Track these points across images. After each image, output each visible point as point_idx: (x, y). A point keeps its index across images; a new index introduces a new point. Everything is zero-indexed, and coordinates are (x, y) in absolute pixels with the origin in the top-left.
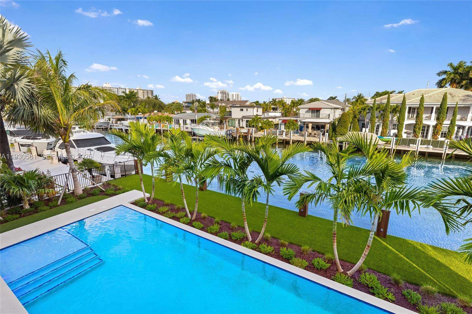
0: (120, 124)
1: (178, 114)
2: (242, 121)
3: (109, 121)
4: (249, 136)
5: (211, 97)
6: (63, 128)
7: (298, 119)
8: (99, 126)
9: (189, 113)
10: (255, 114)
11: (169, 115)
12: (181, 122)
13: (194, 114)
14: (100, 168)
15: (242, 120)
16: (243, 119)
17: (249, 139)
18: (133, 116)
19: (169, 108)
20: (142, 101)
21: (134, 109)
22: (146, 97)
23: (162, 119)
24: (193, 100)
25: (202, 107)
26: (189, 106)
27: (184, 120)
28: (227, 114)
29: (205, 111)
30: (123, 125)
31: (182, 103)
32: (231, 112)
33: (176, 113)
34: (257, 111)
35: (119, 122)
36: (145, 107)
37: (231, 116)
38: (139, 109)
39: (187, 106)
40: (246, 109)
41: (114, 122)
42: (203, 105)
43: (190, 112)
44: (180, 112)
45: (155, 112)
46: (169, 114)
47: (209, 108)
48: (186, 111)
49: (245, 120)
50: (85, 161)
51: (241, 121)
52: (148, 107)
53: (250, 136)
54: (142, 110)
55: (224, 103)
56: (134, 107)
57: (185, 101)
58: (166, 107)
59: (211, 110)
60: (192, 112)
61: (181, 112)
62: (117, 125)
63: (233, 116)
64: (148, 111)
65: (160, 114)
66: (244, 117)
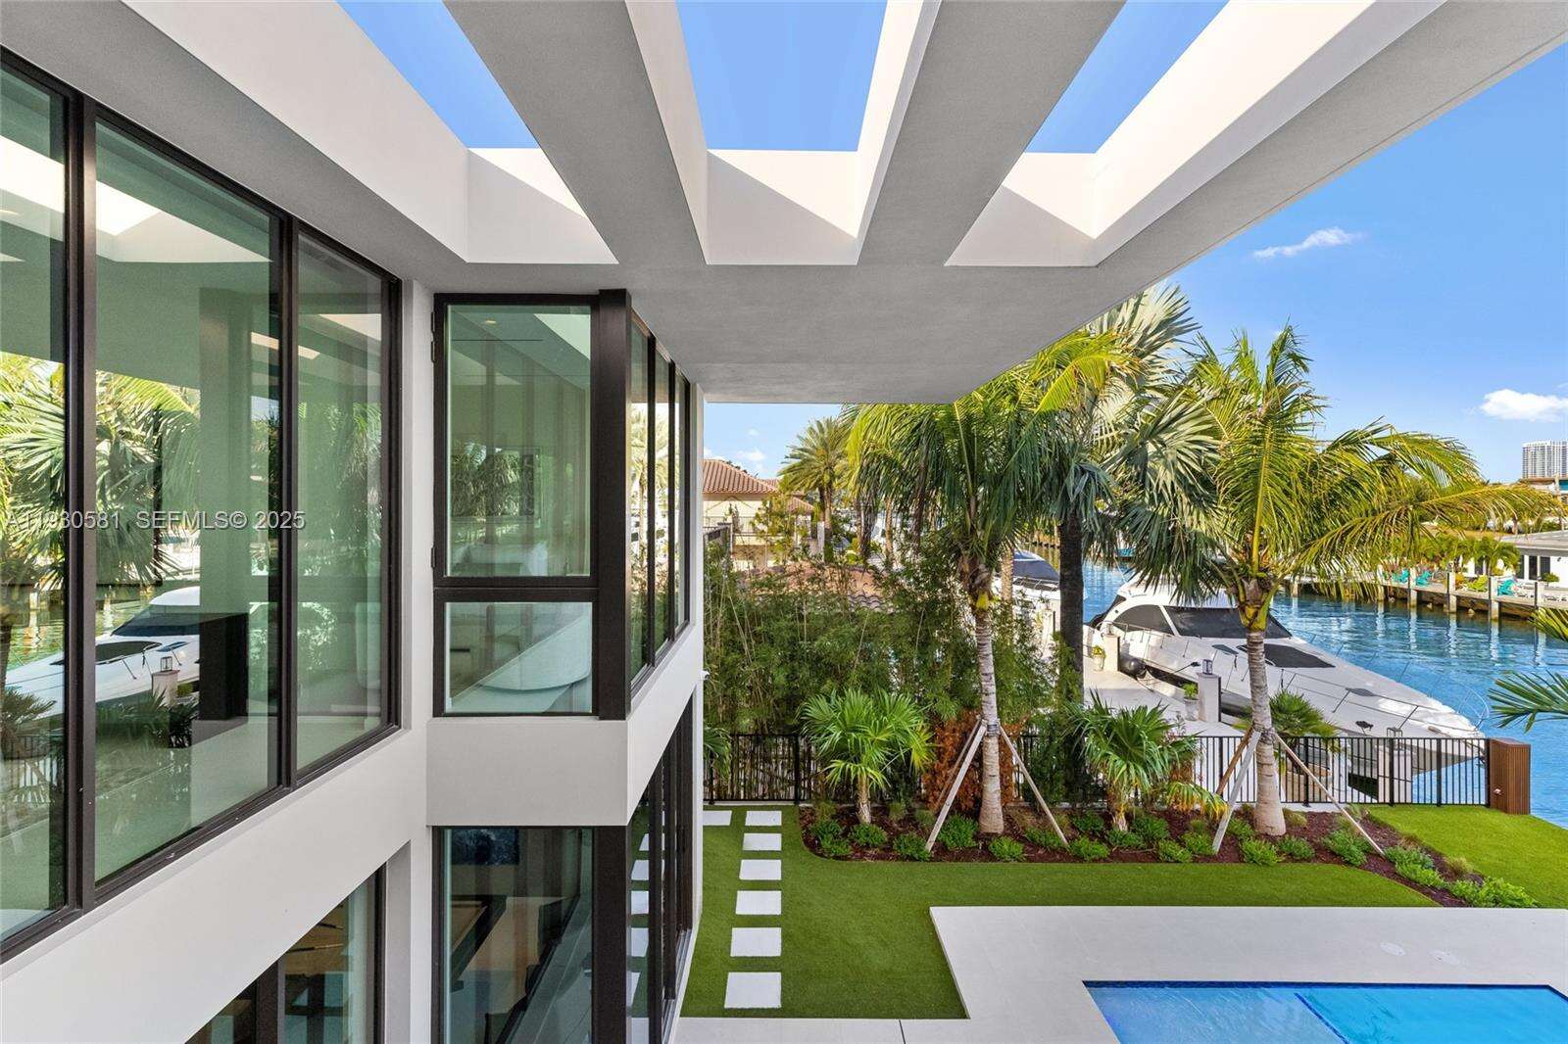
6: (1254, 581)
14: (1336, 742)
50: (1285, 705)
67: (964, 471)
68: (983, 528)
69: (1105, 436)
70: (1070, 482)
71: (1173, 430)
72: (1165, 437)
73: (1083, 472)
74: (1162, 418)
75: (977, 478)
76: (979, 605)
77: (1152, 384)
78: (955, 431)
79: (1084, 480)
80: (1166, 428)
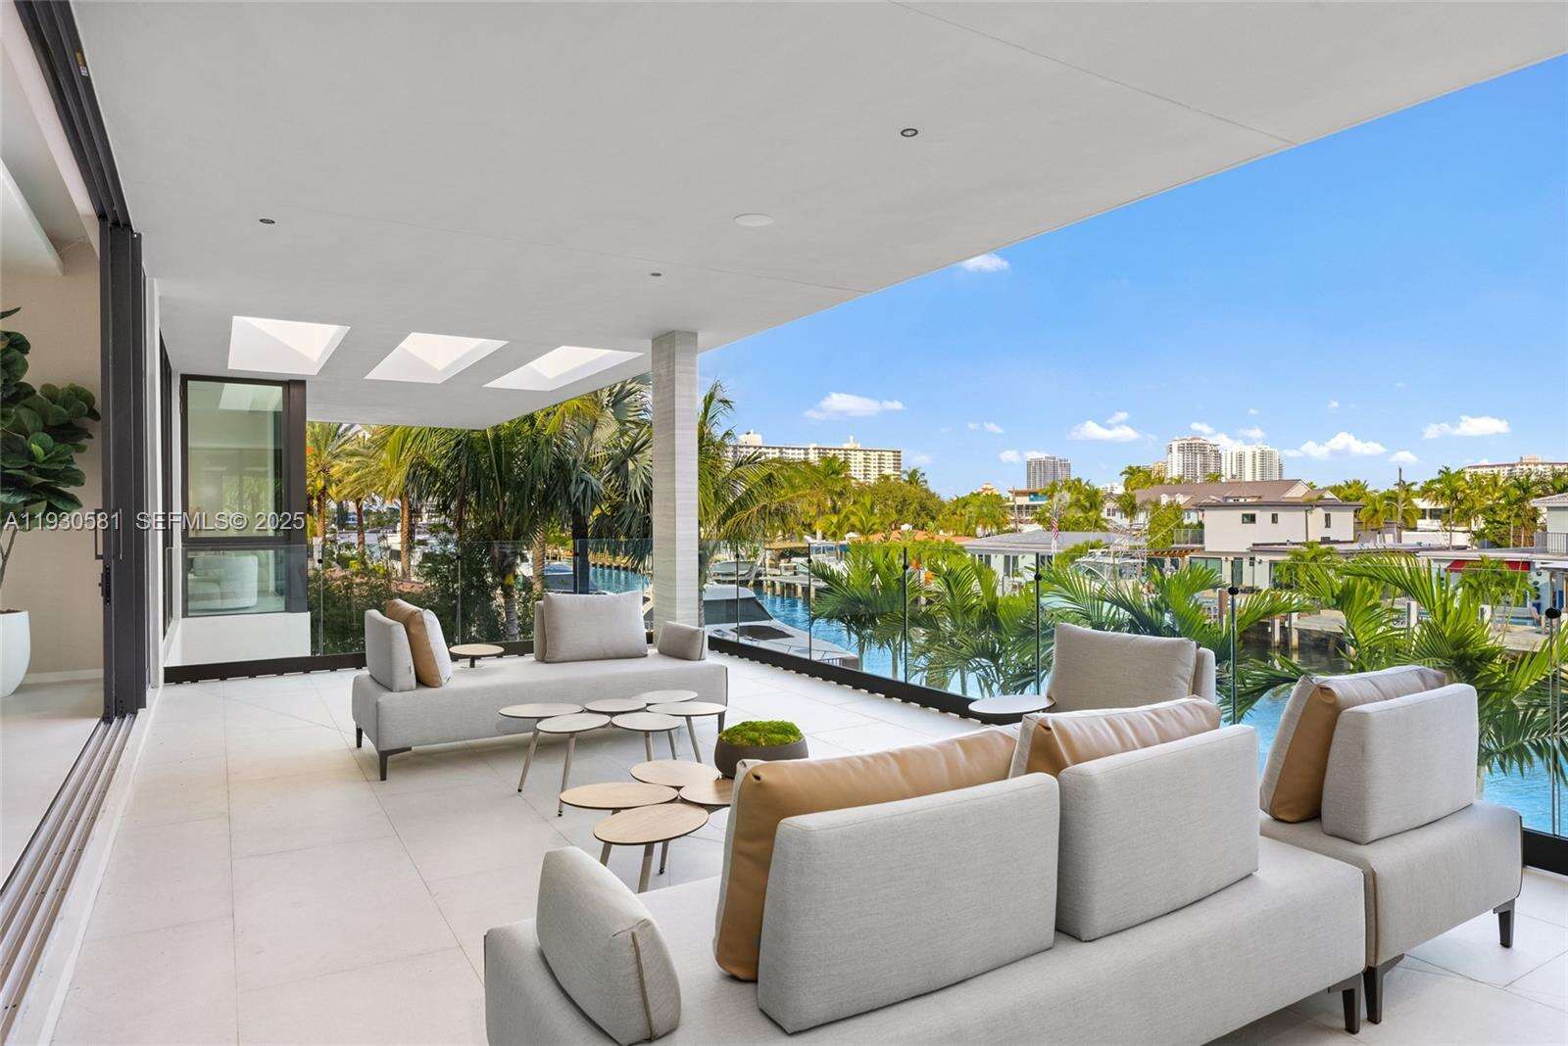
0: (787, 569)
1: (989, 535)
2: (1252, 564)
3: (752, 559)
4: (1277, 622)
5: (1130, 468)
7: (1534, 556)
8: (723, 575)
9: (1029, 534)
10: (1315, 537)
11: (953, 539)
12: (997, 564)
13: (1051, 534)
15: (1252, 559)
16: (1258, 558)
17: (1277, 637)
18: (831, 543)
19: (954, 513)
20: (862, 490)
21: (835, 519)
22: (874, 475)
23: (928, 553)
24: (1054, 485)
25: (1084, 509)
26: (1035, 507)
27: (1007, 558)
28: (1186, 535)
29: (1097, 525)
30: (795, 574)
31: (1010, 495)
32: (1201, 525)
33: (979, 530)
34: (1328, 525)
35: (783, 563)
36: (871, 512)
37: (1202, 542)
38: (853, 519)
39: (1027, 507)
40: (1268, 515)
41: (767, 562)
42: (1091, 499)
43: (1037, 527)
44: (994, 530)
45: (905, 527)
46: (956, 535)
47: (1118, 514)
48: (1020, 526)
49: (1266, 558)
51: (1246, 563)
52: (881, 510)
53: (1283, 628)
54: (861, 522)
55: (1184, 493)
56: (835, 510)
57: (1023, 487)
58: (946, 511)
59: (1120, 520)
60: (1040, 527)
61: (999, 526)
62: (778, 573)
63: (1211, 544)
64: (882, 523)
65: (920, 536)
66: (1258, 548)
67: (494, 479)
68: (509, 523)
69: (596, 456)
70: (572, 488)
71: (643, 452)
72: (637, 456)
73: (582, 481)
74: (635, 443)
75: (504, 486)
76: (506, 582)
77: (630, 419)
78: (487, 448)
79: (583, 486)
80: (638, 451)
